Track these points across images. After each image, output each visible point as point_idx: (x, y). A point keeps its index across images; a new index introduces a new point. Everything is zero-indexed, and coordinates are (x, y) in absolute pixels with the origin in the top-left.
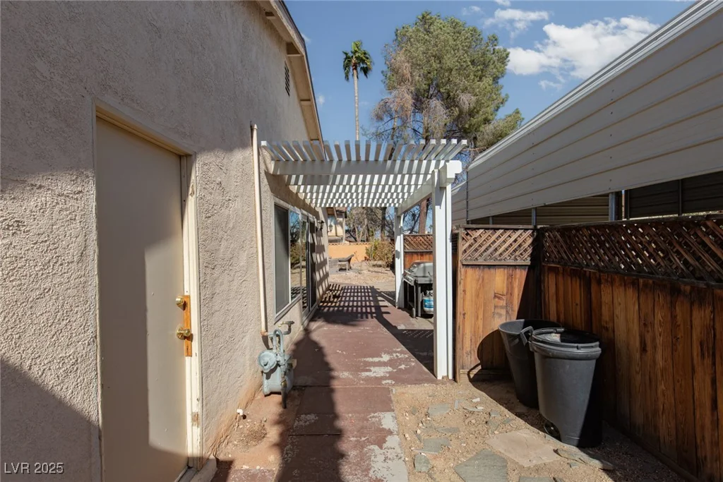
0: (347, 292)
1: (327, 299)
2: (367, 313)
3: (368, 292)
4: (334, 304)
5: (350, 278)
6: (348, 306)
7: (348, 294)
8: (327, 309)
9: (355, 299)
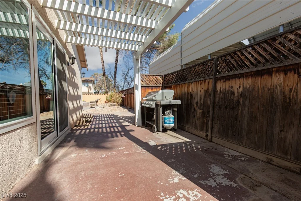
0: (96, 118)
1: (81, 124)
2: (115, 132)
3: (112, 118)
4: (86, 127)
5: (98, 111)
6: (99, 128)
7: (98, 119)
8: (79, 131)
9: (103, 122)
